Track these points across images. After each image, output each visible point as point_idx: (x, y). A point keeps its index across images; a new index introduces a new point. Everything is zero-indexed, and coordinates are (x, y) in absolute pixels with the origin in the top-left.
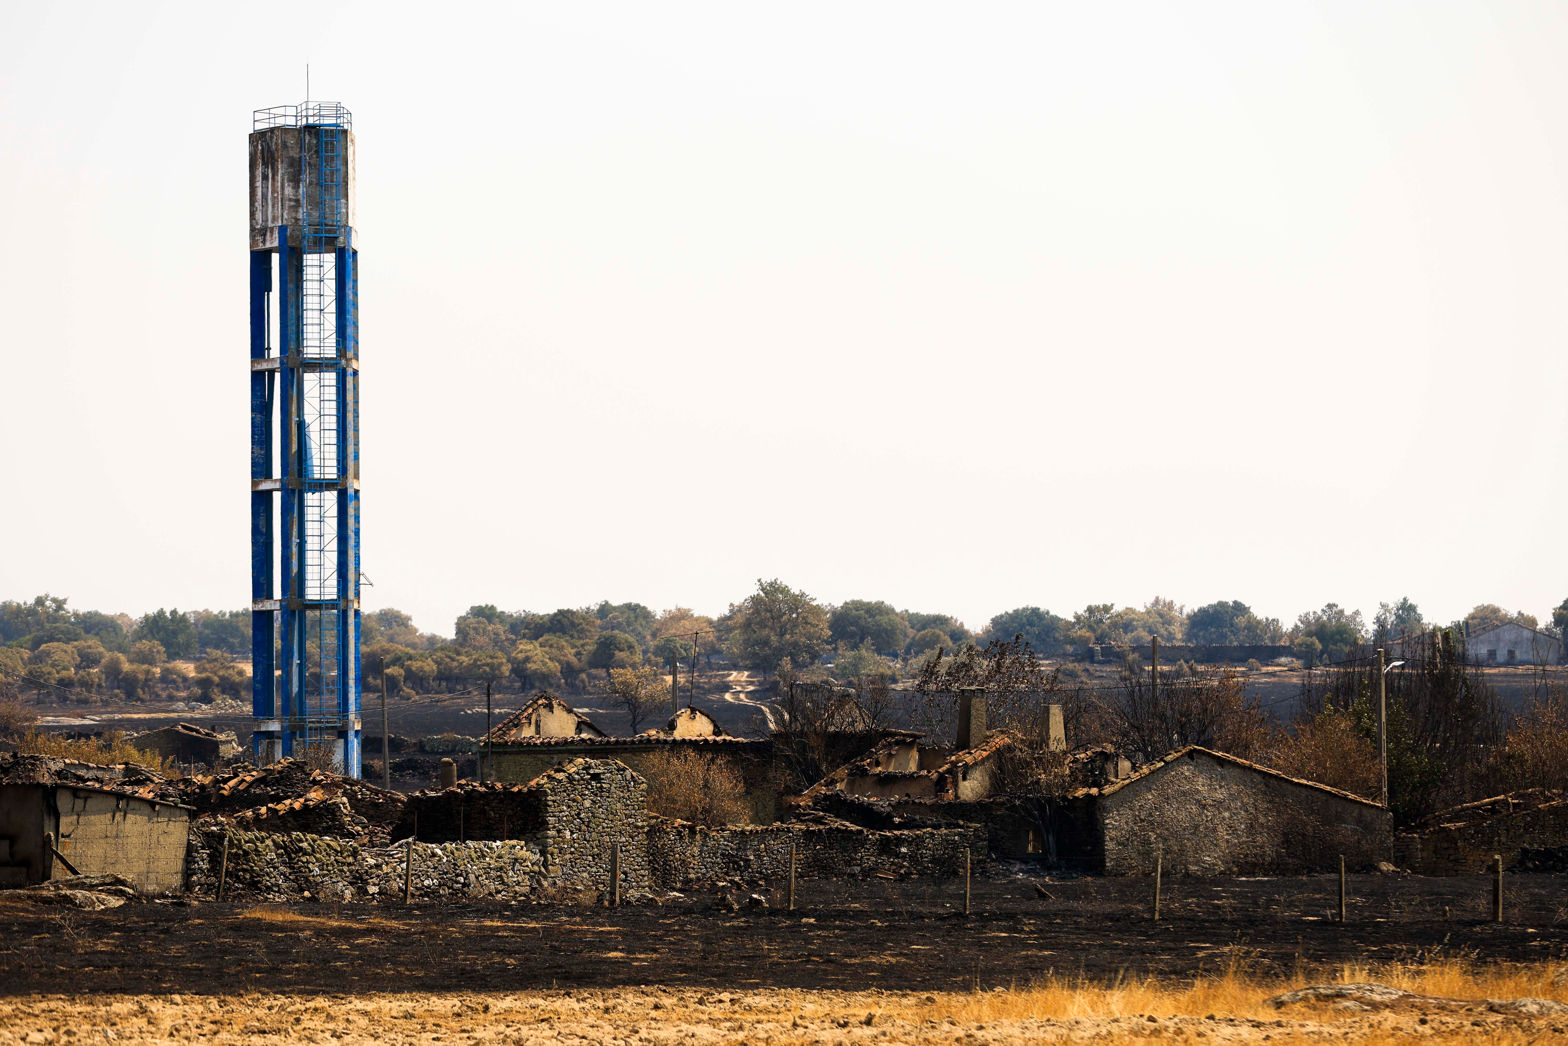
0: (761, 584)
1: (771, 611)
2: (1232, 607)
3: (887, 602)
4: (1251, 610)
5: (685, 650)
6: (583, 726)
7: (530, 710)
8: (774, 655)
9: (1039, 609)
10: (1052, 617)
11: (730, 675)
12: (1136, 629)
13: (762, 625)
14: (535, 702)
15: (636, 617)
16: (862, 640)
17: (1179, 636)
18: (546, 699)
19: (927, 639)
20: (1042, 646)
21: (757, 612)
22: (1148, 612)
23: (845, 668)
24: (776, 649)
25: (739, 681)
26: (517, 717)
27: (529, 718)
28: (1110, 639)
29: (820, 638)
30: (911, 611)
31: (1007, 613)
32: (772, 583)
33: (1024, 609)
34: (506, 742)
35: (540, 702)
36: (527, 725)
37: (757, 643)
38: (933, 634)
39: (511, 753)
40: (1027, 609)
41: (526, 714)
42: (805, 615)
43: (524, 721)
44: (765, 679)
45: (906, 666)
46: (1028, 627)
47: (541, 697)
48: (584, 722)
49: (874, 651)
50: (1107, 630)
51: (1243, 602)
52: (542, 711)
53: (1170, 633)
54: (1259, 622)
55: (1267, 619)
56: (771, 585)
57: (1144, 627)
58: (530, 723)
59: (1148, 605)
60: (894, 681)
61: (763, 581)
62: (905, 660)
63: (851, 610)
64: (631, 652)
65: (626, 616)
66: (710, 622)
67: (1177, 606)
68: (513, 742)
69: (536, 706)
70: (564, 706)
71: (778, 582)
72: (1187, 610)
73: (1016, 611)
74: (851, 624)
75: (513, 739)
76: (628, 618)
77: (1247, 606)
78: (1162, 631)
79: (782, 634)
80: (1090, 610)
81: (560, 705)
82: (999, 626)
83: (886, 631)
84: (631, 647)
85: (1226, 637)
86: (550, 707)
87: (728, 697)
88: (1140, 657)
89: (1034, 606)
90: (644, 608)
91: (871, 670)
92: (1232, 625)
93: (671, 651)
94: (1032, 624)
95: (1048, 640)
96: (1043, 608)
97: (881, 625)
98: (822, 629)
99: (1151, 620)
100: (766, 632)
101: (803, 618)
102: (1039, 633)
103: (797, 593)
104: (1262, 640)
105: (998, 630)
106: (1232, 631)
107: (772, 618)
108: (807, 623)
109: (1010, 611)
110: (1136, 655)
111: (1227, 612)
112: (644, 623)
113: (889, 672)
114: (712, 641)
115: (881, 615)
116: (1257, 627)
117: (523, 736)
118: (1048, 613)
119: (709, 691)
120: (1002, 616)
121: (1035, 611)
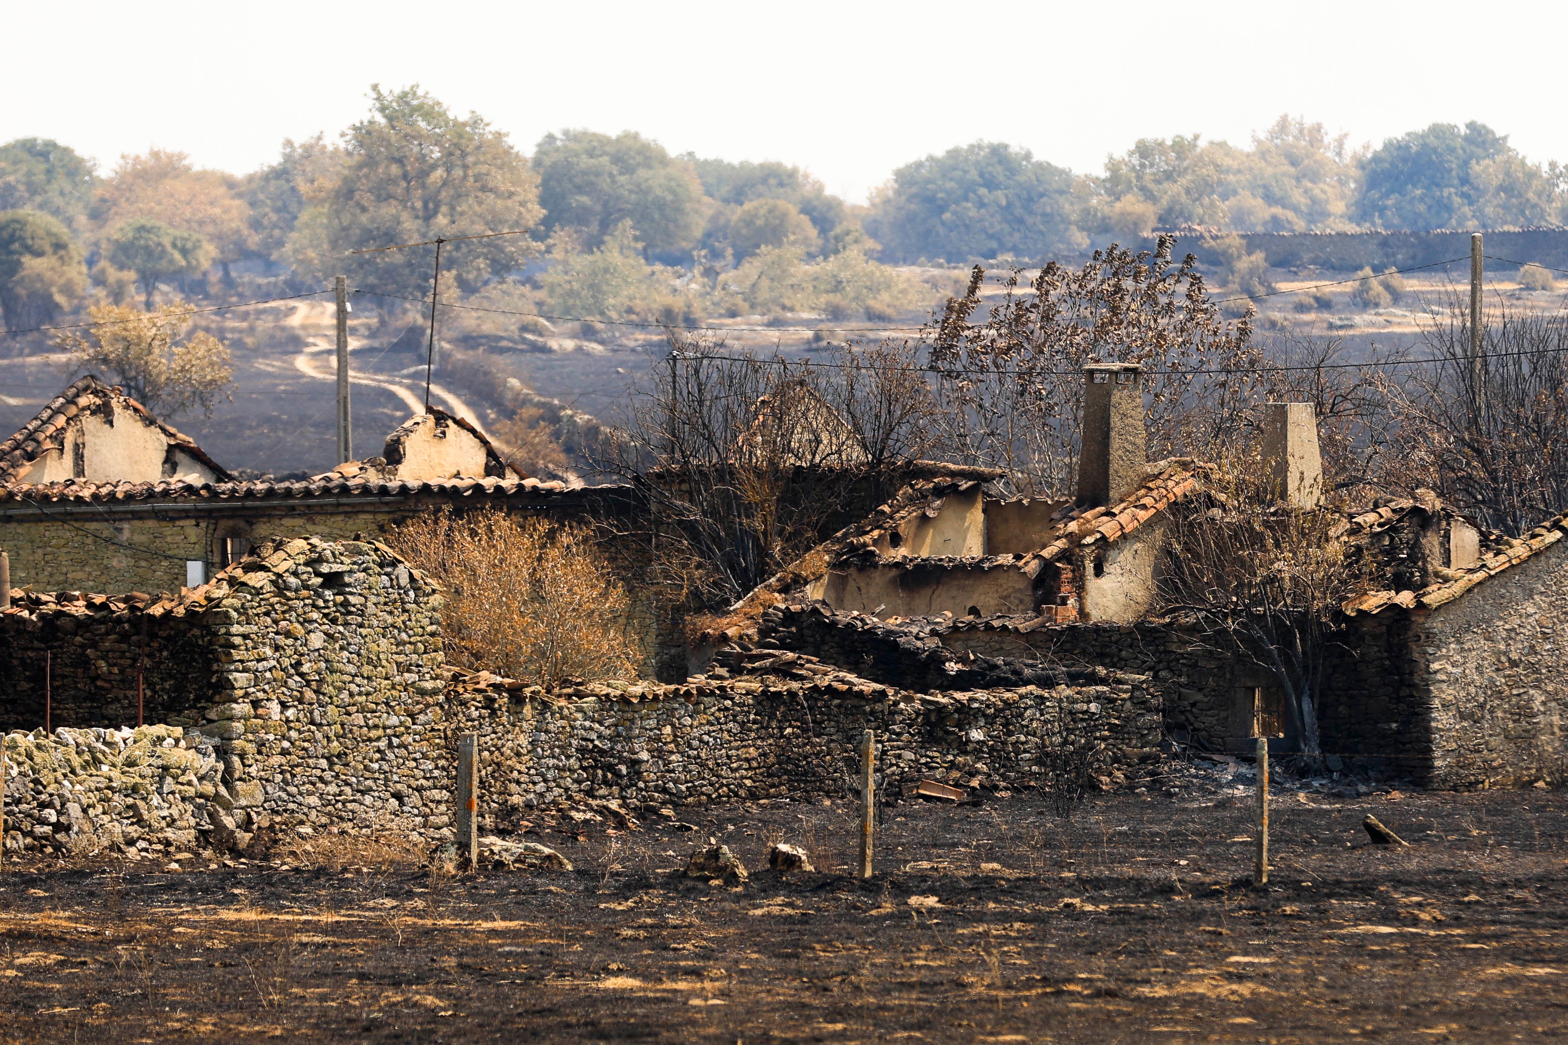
0: (379, 98)
1: (400, 161)
2: (1466, 138)
3: (647, 135)
4: (1510, 143)
5: (184, 252)
6: (180, 456)
7: (61, 421)
8: (409, 264)
9: (1006, 147)
10: (1040, 165)
11: (292, 310)
12: (1235, 193)
13: (382, 195)
14: (72, 401)
15: (49, 172)
16: (606, 225)
17: (1338, 207)
18: (95, 393)
19: (760, 222)
20: (1017, 236)
21: (370, 162)
22: (1264, 154)
23: (571, 293)
24: (414, 250)
25: (318, 326)
26: (31, 436)
27: (58, 438)
28: (1189, 218)
29: (517, 223)
30: (701, 156)
31: (931, 158)
32: (405, 94)
33: (972, 146)
34: (11, 495)
35: (83, 401)
36: (55, 454)
37: (368, 236)
38: (770, 211)
39: (22, 520)
40: (980, 147)
41: (51, 430)
42: (484, 169)
43: (48, 444)
44: (383, 323)
45: (713, 288)
46: (983, 191)
47: (86, 389)
48: (182, 447)
49: (638, 253)
50: (1184, 198)
51: (1490, 126)
52: (90, 423)
53: (1314, 201)
54: (1532, 175)
55: (1553, 165)
56: (403, 98)
57: (1253, 187)
58: (62, 451)
59: (1262, 136)
60: (691, 324)
61: (384, 91)
62: (710, 273)
63: (577, 155)
64: (61, 258)
65: (24, 168)
66: (230, 183)
67: (1330, 137)
68: (28, 495)
69: (73, 410)
70: (136, 410)
71: (420, 92)
72: (1352, 147)
73: (954, 153)
74: (579, 189)
75: (25, 487)
76: (30, 174)
77: (1499, 134)
78: (1298, 197)
79: (428, 216)
80: (1144, 150)
81: (127, 407)
82: (914, 190)
83: (661, 205)
84: (59, 246)
85: (1448, 208)
86: (105, 412)
87: (303, 364)
88: (1266, 260)
89: (996, 141)
90: (66, 151)
91: (631, 298)
92: (1465, 181)
93: (149, 252)
94: (991, 184)
95: (1030, 220)
96: (1016, 145)
97: (648, 191)
98: (523, 204)
99: (1270, 170)
100: (389, 210)
101: (477, 178)
102: (1009, 205)
103: (464, 116)
104: (1542, 217)
105: (911, 198)
106: (1464, 195)
107: (405, 176)
108: (484, 189)
109: (940, 153)
110: (1258, 257)
111: (1452, 150)
112: (68, 187)
113: (678, 304)
114: (238, 231)
115: (649, 167)
116: (1528, 186)
117: (47, 480)
118: (1028, 156)
119: (257, 351)
120: (919, 165)
121: (999, 153)
